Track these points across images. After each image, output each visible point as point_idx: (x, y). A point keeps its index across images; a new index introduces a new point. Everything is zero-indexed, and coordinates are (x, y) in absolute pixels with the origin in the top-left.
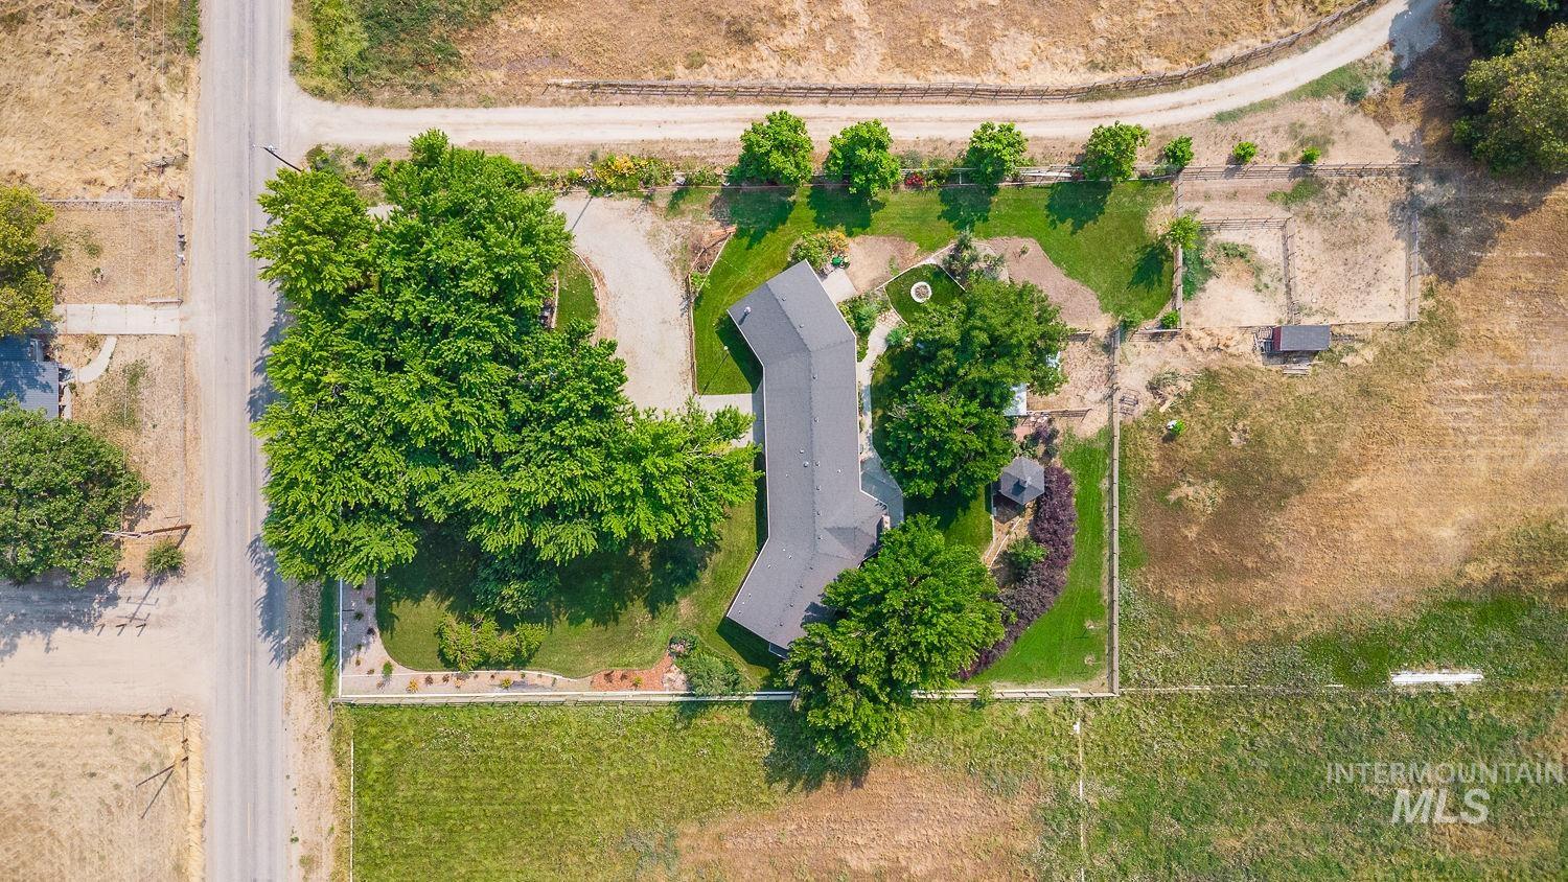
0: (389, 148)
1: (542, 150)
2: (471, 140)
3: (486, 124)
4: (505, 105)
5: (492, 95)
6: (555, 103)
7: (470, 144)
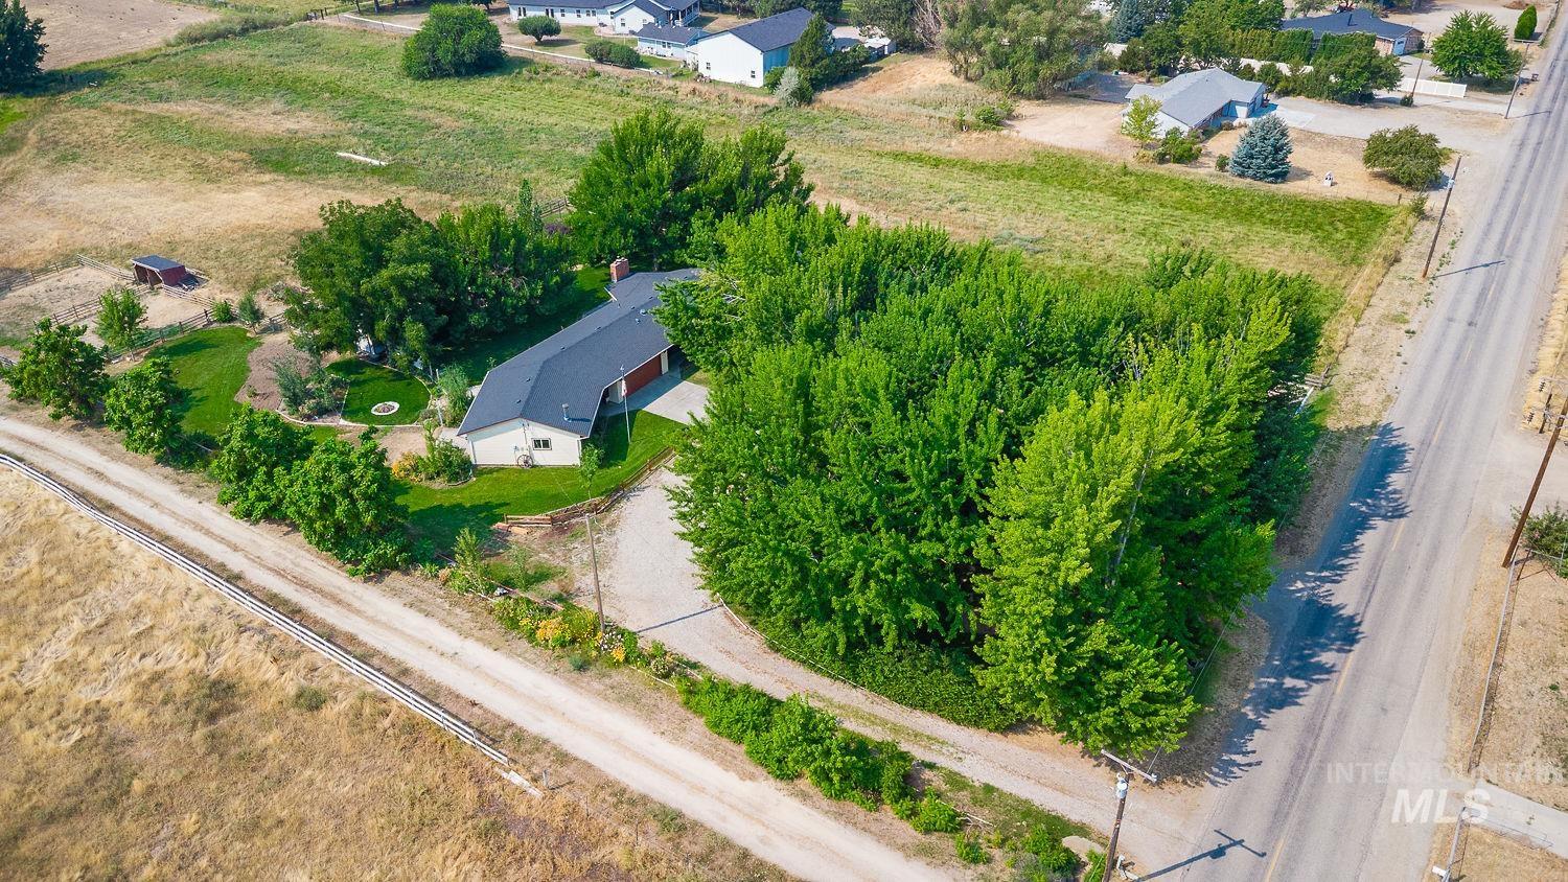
0: (903, 848)
1: (649, 714)
2: (748, 782)
3: (702, 790)
4: (644, 799)
5: (653, 826)
6: (563, 758)
7: (752, 777)
